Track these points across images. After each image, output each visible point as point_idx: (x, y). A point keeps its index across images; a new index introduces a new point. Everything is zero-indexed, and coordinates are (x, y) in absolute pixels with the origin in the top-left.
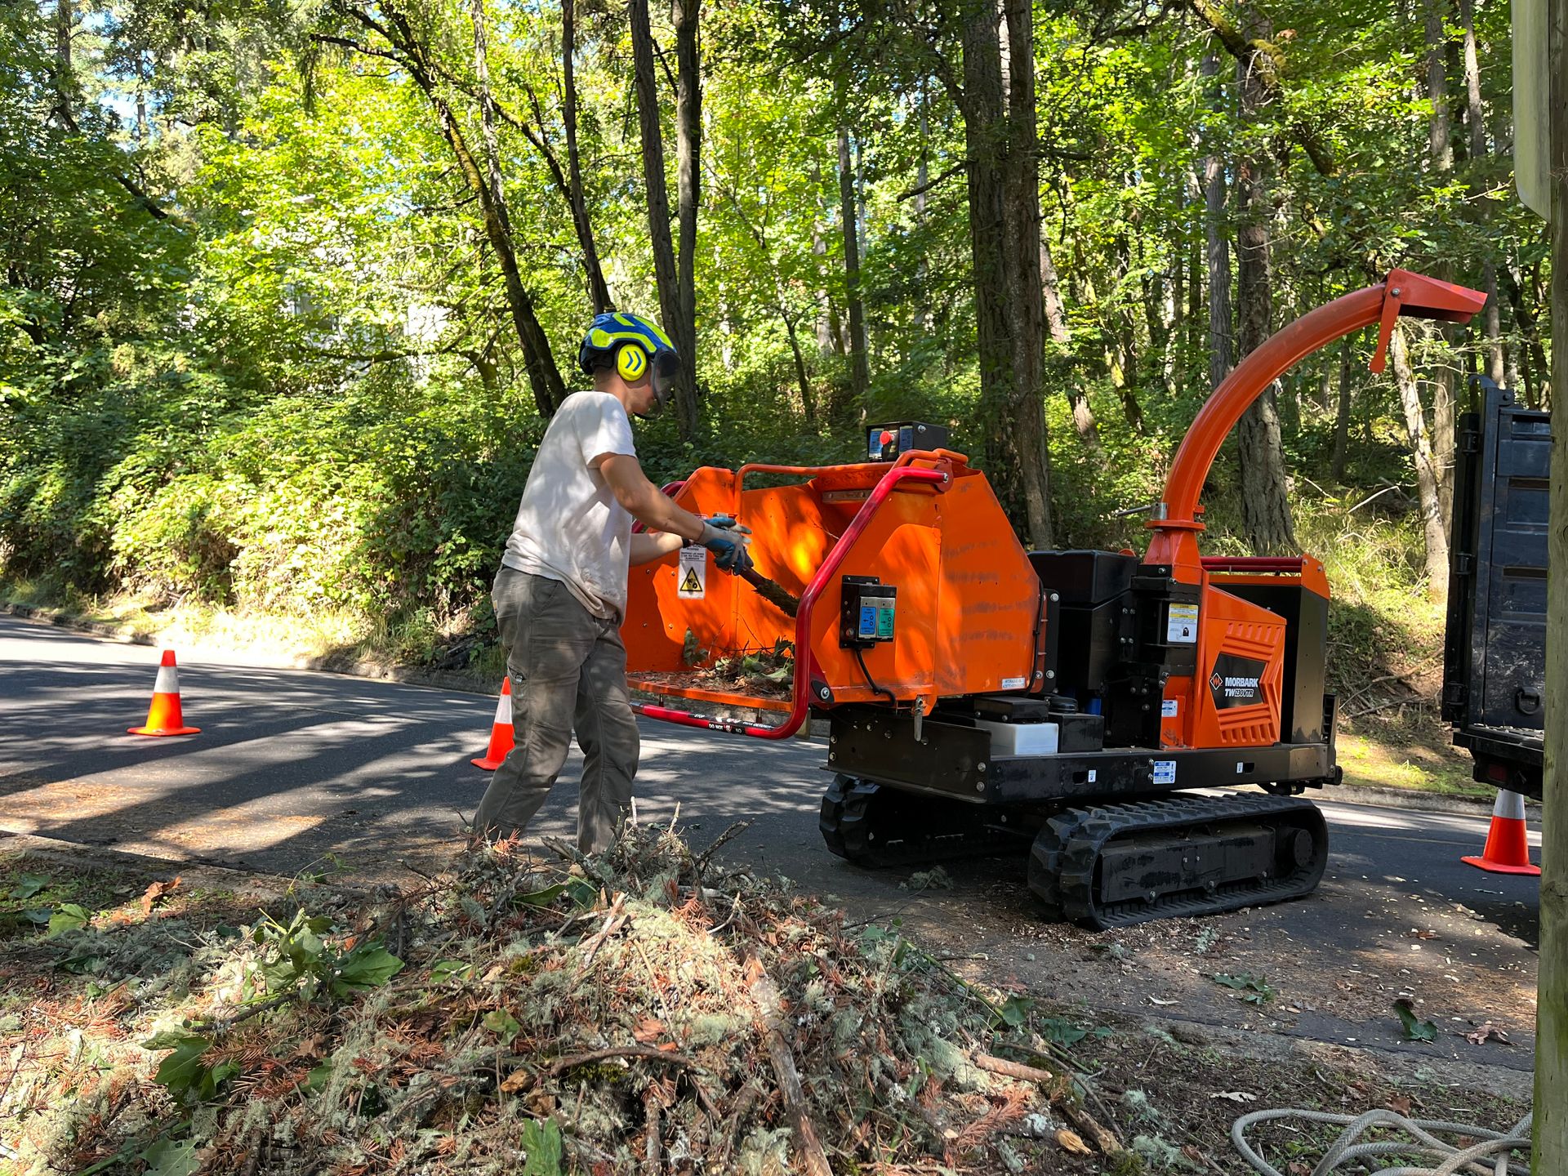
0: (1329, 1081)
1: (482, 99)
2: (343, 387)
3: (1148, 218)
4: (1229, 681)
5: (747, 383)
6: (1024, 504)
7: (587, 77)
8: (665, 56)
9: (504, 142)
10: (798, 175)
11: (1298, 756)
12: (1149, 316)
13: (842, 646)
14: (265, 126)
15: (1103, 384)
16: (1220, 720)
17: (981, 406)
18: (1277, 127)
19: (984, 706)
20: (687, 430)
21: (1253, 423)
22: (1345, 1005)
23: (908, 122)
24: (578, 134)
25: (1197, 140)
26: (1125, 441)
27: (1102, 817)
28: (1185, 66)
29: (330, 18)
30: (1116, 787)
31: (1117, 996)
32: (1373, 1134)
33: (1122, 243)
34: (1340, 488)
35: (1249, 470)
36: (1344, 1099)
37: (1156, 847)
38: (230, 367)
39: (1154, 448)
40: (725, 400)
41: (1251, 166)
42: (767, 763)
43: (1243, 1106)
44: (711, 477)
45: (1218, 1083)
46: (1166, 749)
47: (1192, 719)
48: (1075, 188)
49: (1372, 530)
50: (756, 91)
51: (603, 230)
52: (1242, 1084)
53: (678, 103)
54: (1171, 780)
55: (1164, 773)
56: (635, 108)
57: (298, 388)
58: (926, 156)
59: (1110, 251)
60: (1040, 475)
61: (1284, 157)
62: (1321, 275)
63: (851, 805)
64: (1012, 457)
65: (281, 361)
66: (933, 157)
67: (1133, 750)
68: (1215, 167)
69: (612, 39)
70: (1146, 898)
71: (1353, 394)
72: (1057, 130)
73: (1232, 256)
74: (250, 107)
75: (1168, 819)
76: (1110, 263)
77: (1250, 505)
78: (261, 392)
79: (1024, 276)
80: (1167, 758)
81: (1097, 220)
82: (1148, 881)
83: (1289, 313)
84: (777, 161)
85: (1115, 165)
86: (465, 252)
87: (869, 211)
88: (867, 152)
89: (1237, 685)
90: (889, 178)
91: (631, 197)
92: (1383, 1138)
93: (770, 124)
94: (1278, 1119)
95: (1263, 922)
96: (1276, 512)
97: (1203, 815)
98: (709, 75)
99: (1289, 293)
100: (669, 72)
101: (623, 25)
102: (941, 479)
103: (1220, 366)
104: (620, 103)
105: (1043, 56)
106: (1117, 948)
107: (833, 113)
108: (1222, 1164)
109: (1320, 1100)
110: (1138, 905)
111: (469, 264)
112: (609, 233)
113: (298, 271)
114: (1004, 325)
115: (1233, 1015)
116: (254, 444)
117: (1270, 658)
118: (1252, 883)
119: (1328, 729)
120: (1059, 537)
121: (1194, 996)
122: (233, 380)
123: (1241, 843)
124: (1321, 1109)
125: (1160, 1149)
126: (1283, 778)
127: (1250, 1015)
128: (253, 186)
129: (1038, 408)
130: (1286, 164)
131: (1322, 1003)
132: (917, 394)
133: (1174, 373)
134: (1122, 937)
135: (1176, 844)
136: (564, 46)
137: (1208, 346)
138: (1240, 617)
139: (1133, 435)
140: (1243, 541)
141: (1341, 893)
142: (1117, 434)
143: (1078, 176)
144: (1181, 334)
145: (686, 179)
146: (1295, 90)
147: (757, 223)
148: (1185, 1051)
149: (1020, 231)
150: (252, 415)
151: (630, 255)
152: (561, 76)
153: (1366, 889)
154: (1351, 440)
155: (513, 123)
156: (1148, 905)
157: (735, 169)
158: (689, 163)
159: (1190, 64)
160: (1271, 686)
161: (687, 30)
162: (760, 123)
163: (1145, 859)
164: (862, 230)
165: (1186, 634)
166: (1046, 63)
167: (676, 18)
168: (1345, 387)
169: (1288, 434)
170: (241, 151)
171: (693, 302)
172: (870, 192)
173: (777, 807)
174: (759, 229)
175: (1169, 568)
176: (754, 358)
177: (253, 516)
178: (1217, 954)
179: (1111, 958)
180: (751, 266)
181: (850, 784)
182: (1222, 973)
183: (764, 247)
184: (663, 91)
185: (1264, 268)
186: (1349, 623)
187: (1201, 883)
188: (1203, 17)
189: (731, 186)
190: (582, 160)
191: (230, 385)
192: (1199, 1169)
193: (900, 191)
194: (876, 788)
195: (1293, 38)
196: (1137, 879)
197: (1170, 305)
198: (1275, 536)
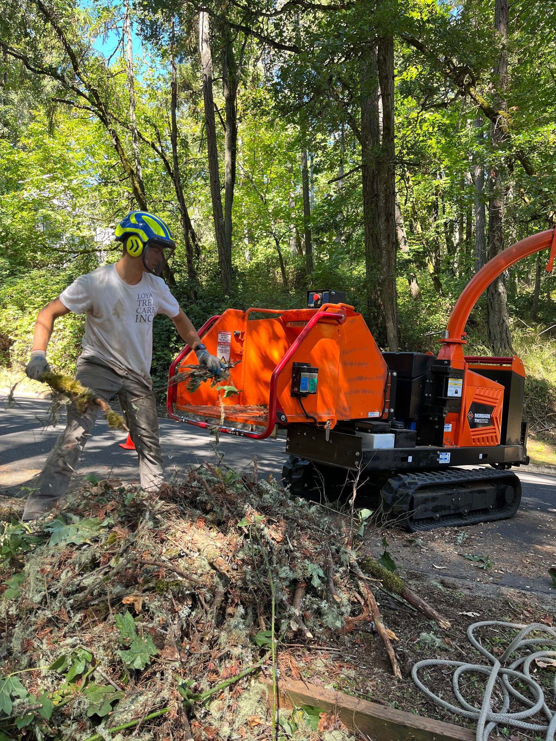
0: (515, 608)
1: (133, 130)
2: (65, 266)
3: (447, 194)
4: (476, 415)
5: (256, 268)
6: (385, 328)
7: (183, 121)
8: (220, 112)
9: (143, 151)
10: (282, 169)
11: (509, 450)
12: (447, 241)
13: (292, 396)
14: (30, 141)
15: (425, 272)
16: (472, 433)
17: (366, 282)
18: (508, 152)
19: (360, 425)
20: (227, 290)
21: (494, 292)
22: (526, 570)
23: (335, 145)
24: (178, 148)
25: (471, 158)
26: (434, 299)
27: (414, 479)
28: (466, 122)
29: (61, 91)
30: (421, 464)
31: (418, 564)
32: (535, 634)
33: (435, 206)
34: (534, 323)
35: (492, 314)
36: (522, 616)
37: (439, 493)
38: (12, 255)
39: (447, 303)
40: (245, 276)
41: (495, 171)
42: (259, 448)
43: (473, 619)
44: (233, 313)
45: (462, 607)
46: (446, 447)
47: (458, 434)
48: (413, 179)
49: (549, 344)
50: (263, 129)
51: (189, 194)
52: (474, 608)
53: (226, 134)
54: (448, 461)
55: (445, 458)
56: (205, 136)
57: (44, 266)
58: (342, 162)
59: (429, 208)
60: (393, 314)
61: (511, 167)
62: (528, 222)
63: (296, 470)
64: (380, 306)
65: (36, 252)
66: (346, 162)
67: (430, 447)
68: (479, 170)
69: (195, 103)
70: (434, 517)
71: (542, 278)
72: (405, 151)
73: (487, 212)
74: (23, 132)
75: (445, 480)
76: (429, 215)
77: (492, 331)
78: (26, 267)
79: (387, 220)
80: (446, 451)
81: (423, 194)
82: (435, 510)
83: (513, 241)
84: (272, 164)
85: (432, 168)
86: (124, 203)
87: (316, 188)
88: (315, 160)
89: (481, 417)
90: (325, 172)
91: (203, 178)
92: (539, 636)
93: (269, 145)
94: (489, 626)
95: (489, 530)
96: (504, 335)
97: (462, 479)
98: (241, 122)
99: (513, 231)
100: (222, 119)
101: (200, 97)
102: (341, 317)
103: (480, 265)
104: (198, 134)
105: (399, 116)
106: (419, 541)
107: (300, 141)
108: (462, 647)
109: (510, 617)
110: (431, 520)
111: (126, 208)
112: (192, 195)
113: (44, 211)
114: (378, 244)
115: (472, 574)
116: (22, 292)
117: (496, 405)
118: (485, 511)
119: (523, 439)
120: (401, 343)
121: (454, 565)
122: (13, 261)
123: (480, 492)
124: (510, 621)
125: (432, 639)
126: (501, 461)
127: (481, 574)
128: (24, 170)
129: (393, 283)
130: (512, 170)
131: (515, 569)
132: (336, 275)
133: (458, 266)
134: (422, 535)
135: (449, 492)
136: (172, 106)
137: (474, 255)
138: (483, 385)
139: (437, 296)
140: (488, 348)
141: (527, 517)
142: (430, 296)
143: (415, 173)
144: (462, 249)
145: (229, 170)
146: (517, 135)
147: (263, 192)
148: (447, 592)
149: (386, 199)
150: (21, 278)
151: (202, 205)
152: (171, 120)
153: (538, 514)
154: (540, 301)
155: (148, 142)
156: (435, 520)
157: (252, 166)
158: (230, 163)
159: (469, 121)
160: (496, 418)
161: (231, 99)
162: (264, 145)
163: (434, 499)
164: (313, 196)
165: (456, 392)
166: (400, 119)
167: (225, 94)
168: (538, 275)
169: (510, 298)
170: (19, 153)
171: (231, 229)
172: (316, 178)
173: (262, 470)
174: (263, 195)
175: (449, 361)
176: (260, 255)
177: (21, 326)
178: (466, 545)
179: (417, 546)
180: (259, 212)
181: (296, 460)
182: (468, 554)
183: (265, 203)
184: (219, 128)
185: (501, 219)
186: (536, 387)
187: (461, 511)
188: (475, 99)
189: (250, 174)
190: (180, 160)
191: (11, 264)
192: (450, 649)
193: (331, 178)
194: (308, 462)
195: (517, 110)
196: (430, 508)
197: (457, 235)
198: (503, 345)
